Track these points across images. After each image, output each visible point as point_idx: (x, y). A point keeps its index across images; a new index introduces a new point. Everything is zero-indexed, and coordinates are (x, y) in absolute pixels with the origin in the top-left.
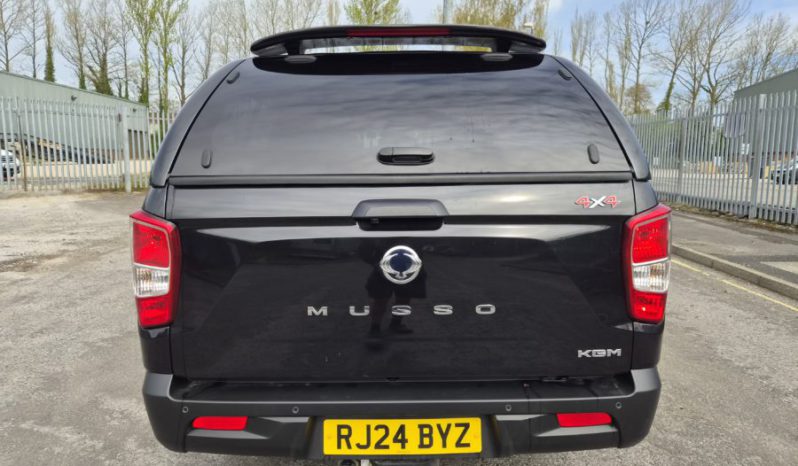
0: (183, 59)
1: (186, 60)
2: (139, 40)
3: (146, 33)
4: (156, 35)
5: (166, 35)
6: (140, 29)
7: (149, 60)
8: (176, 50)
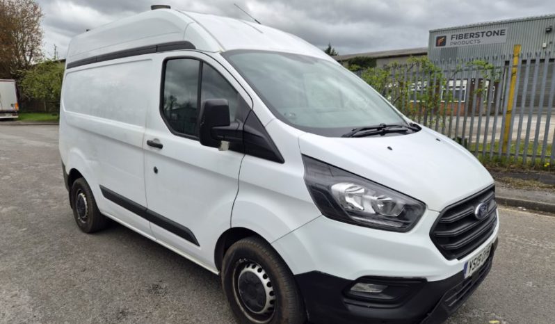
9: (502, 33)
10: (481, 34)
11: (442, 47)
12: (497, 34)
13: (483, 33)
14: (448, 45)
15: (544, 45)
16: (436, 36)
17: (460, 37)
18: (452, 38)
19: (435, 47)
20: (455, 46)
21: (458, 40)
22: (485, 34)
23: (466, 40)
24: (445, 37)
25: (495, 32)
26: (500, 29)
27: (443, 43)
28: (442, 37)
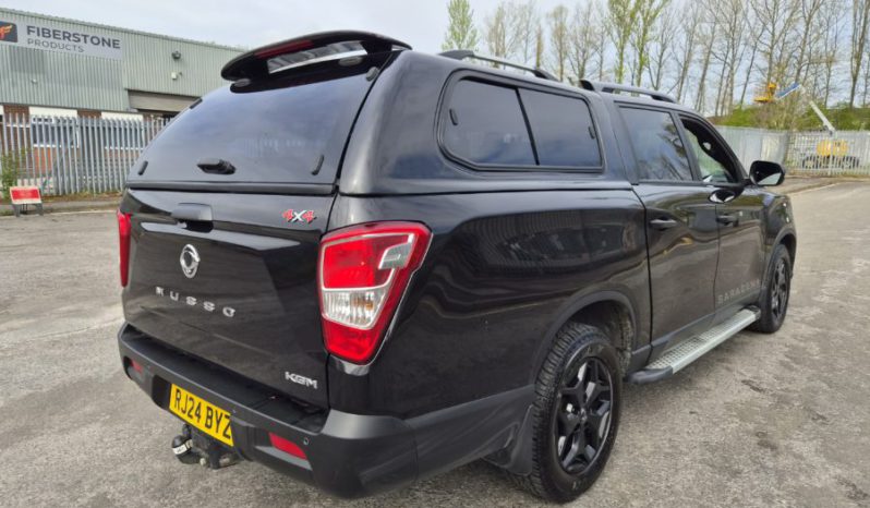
0: (661, 57)
1: (664, 58)
2: (616, 44)
3: (624, 36)
4: (634, 37)
5: (644, 35)
6: (619, 32)
7: (625, 64)
8: (653, 49)
9: (115, 44)
10: (82, 38)
11: (13, 44)
12: (109, 45)
13: (85, 36)
14: (23, 42)
15: (174, 76)
17: (44, 32)
18: (29, 32)
20: (37, 47)
21: (41, 39)
22: (88, 39)
23: (57, 41)
24: (14, 26)
25: (103, 40)
26: (113, 38)
27: (13, 37)
28: (8, 24)
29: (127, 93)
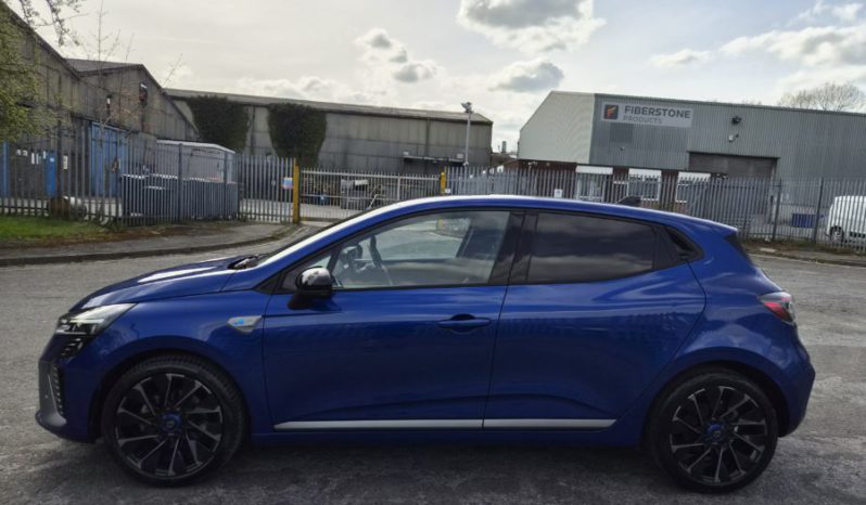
9: (686, 115)
10: (662, 112)
11: (614, 121)
12: (681, 116)
13: (665, 110)
14: (620, 119)
15: (731, 138)
16: (604, 103)
17: (637, 110)
18: (626, 110)
19: (603, 119)
20: (631, 122)
21: (634, 115)
22: (667, 113)
23: (644, 116)
24: (617, 107)
25: (679, 112)
26: (685, 110)
27: (614, 115)
28: (612, 106)
29: (688, 155)
